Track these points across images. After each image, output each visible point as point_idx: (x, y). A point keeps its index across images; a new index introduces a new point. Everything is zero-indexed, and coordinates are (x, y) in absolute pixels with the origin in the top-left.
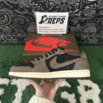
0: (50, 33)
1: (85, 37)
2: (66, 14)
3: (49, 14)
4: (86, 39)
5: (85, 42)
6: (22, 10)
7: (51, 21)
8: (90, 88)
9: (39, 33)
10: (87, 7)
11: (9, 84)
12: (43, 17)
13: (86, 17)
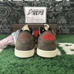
1: (59, 27)
4: (61, 29)
7: (35, 13)
10: (57, 5)
12: (30, 10)
13: (57, 11)
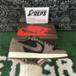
0: (36, 23)
2: (47, 9)
3: (35, 9)
4: (63, 26)
5: (62, 29)
6: (15, 6)
7: (37, 14)
8: (66, 62)
9: (27, 23)
11: (7, 60)
